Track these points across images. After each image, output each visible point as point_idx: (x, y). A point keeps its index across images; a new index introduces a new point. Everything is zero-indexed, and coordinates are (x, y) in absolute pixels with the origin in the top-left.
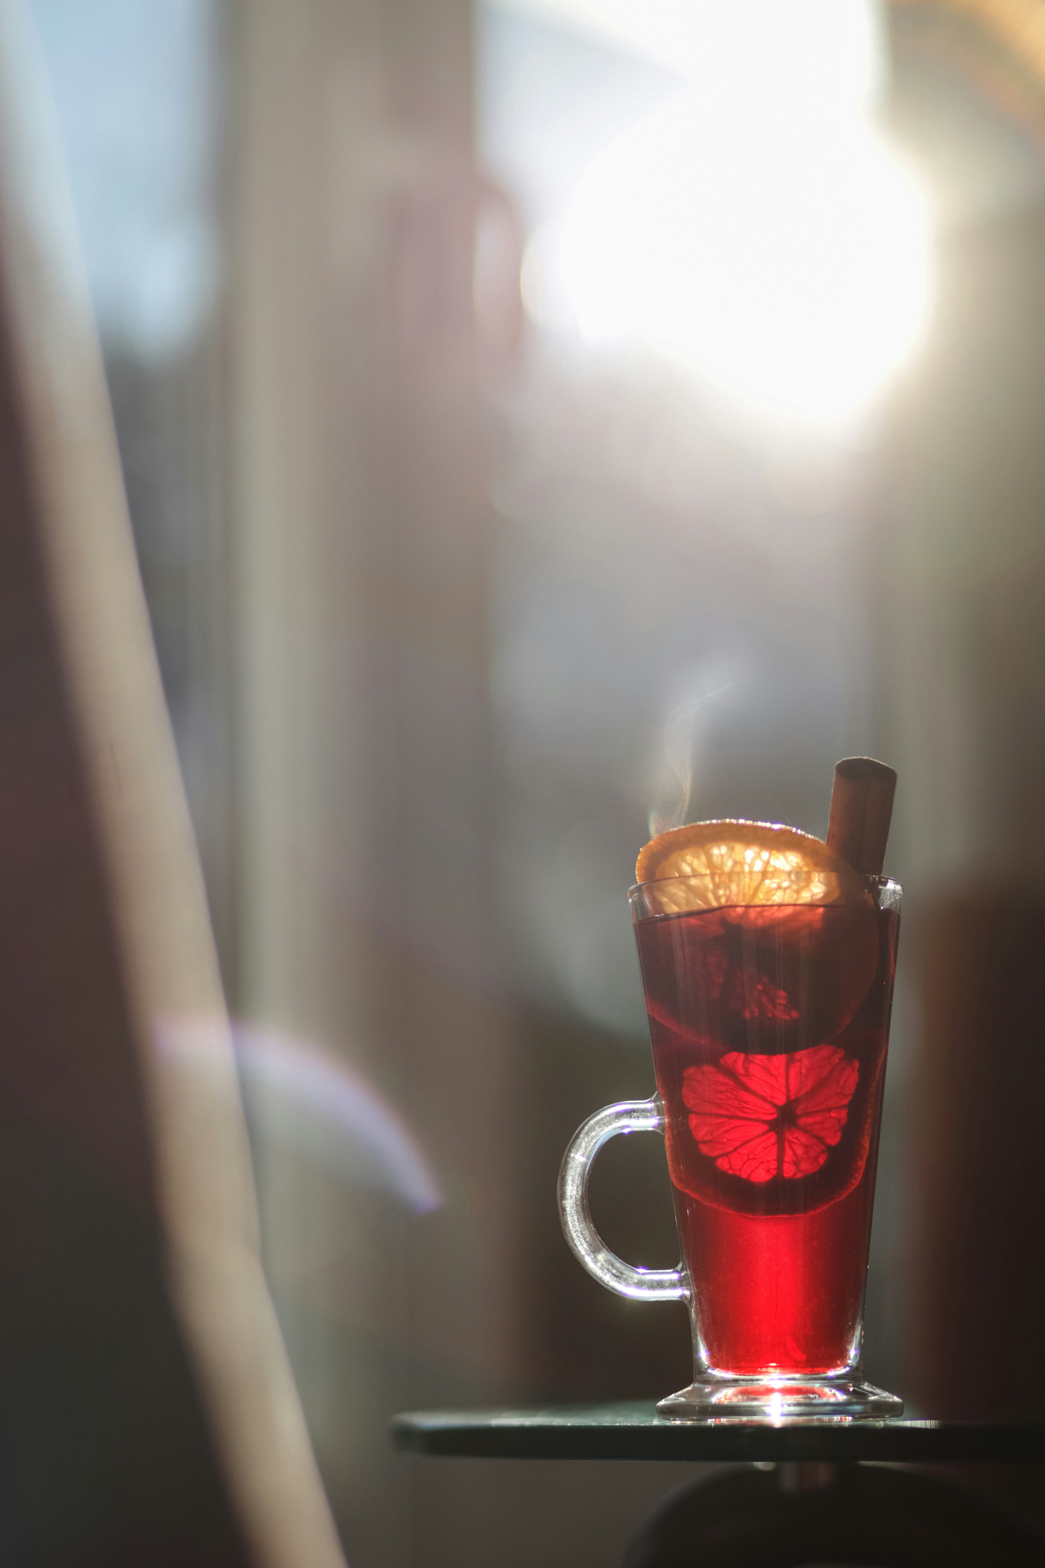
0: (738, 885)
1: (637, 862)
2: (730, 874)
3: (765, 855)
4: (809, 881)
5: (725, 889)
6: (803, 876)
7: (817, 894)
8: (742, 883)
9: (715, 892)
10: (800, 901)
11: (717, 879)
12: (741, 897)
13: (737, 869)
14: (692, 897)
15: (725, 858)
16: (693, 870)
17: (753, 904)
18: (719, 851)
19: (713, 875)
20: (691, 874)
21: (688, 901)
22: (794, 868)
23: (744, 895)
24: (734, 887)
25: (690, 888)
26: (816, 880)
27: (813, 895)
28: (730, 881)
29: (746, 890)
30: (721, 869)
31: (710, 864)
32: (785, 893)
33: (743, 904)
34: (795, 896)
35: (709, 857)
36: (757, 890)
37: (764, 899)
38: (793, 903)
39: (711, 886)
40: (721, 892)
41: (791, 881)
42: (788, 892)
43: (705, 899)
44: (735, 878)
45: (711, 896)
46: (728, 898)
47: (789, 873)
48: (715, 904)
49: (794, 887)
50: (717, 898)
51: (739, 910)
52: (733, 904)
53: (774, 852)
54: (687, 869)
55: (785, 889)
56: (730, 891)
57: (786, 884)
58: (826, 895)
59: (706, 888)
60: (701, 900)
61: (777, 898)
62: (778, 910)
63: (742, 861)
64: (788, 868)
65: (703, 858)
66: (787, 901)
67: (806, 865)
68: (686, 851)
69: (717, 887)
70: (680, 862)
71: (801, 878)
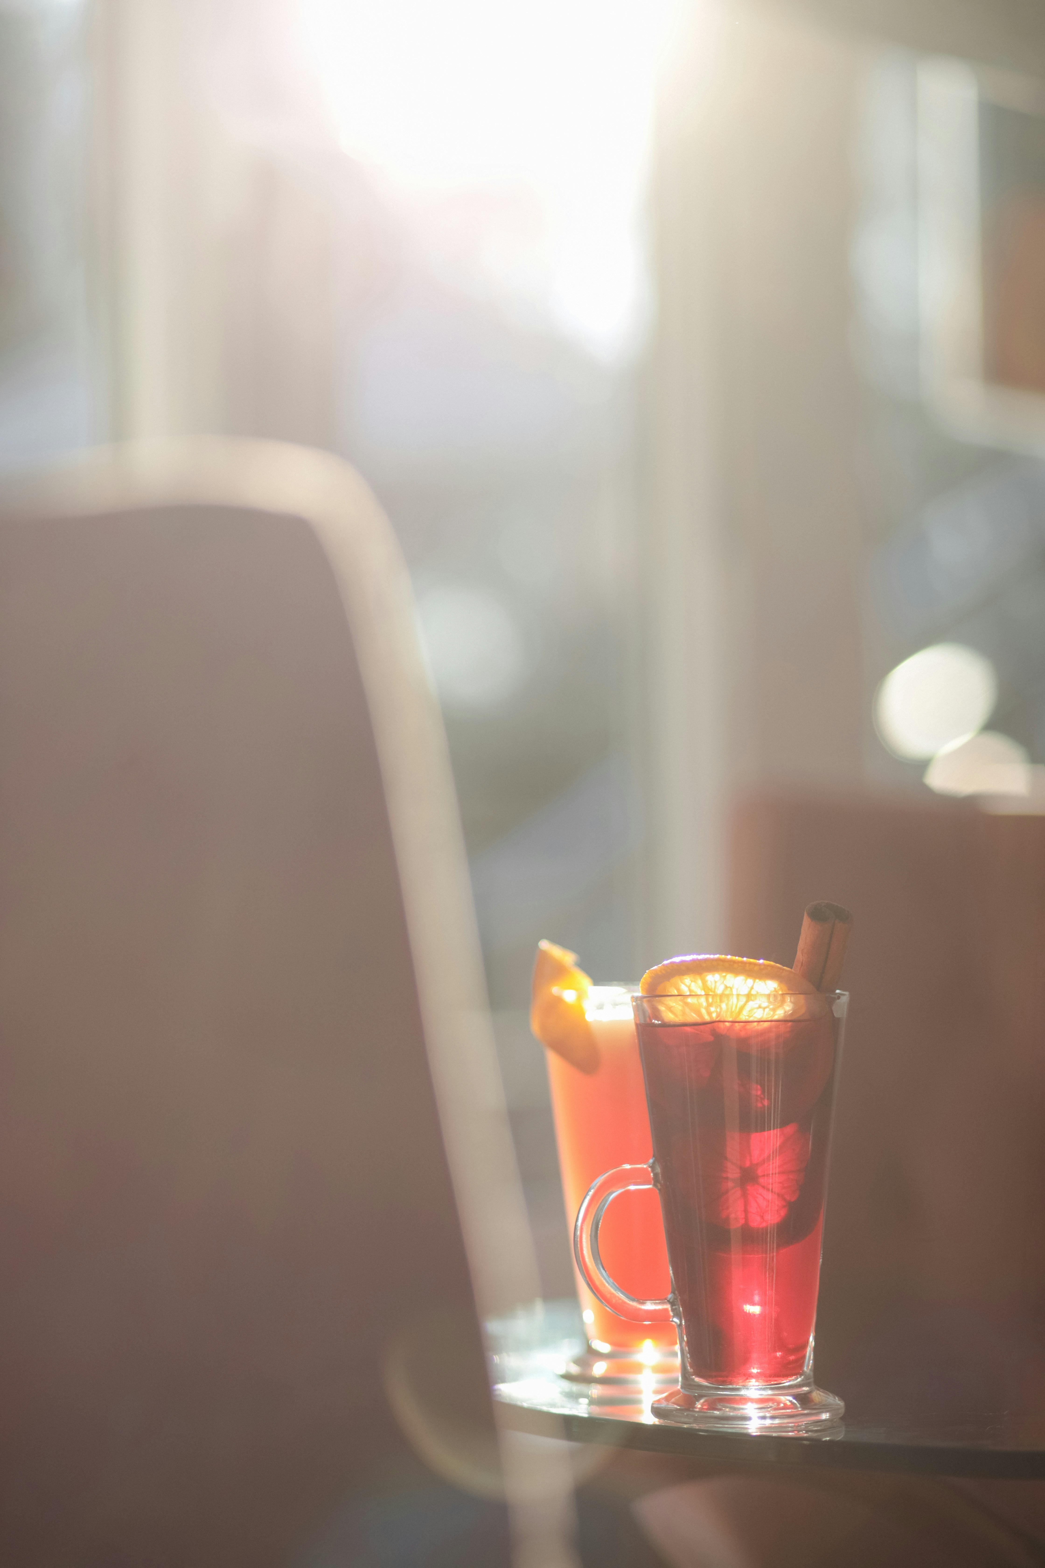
0: (727, 1005)
1: (643, 978)
2: (722, 996)
3: (750, 981)
4: (783, 1002)
5: (716, 1007)
6: (779, 998)
7: (789, 1011)
8: (730, 1003)
9: (707, 1009)
10: (776, 1017)
11: (710, 1000)
12: (729, 1014)
13: (727, 992)
14: (687, 1010)
15: (718, 984)
16: (690, 990)
17: (738, 1020)
18: (713, 978)
19: (707, 995)
20: (688, 993)
21: (684, 1013)
22: (771, 992)
23: (732, 1012)
24: (724, 1006)
25: (687, 1004)
26: (789, 1001)
27: (785, 1012)
28: (721, 1001)
29: (733, 1009)
30: (714, 992)
31: (705, 987)
32: (764, 1011)
33: (731, 1019)
34: (772, 1013)
35: (704, 982)
36: (742, 1008)
37: (748, 1016)
38: (770, 1019)
39: (705, 1004)
40: (712, 1009)
41: (770, 1002)
42: (767, 1010)
43: (699, 1013)
44: (725, 999)
45: (703, 1011)
46: (718, 1015)
47: (769, 996)
48: (707, 1018)
49: (771, 1007)
50: (709, 1014)
51: (727, 1024)
52: (722, 1020)
53: (757, 981)
54: (685, 990)
55: (764, 1008)
56: (721, 1008)
57: (765, 1004)
58: (794, 1011)
59: (700, 1005)
60: (695, 1014)
61: (759, 1015)
62: (758, 1025)
63: (731, 986)
64: (768, 992)
65: (700, 982)
66: (765, 1018)
67: (781, 989)
68: (685, 977)
69: (709, 1005)
70: (679, 982)
71: (777, 999)
